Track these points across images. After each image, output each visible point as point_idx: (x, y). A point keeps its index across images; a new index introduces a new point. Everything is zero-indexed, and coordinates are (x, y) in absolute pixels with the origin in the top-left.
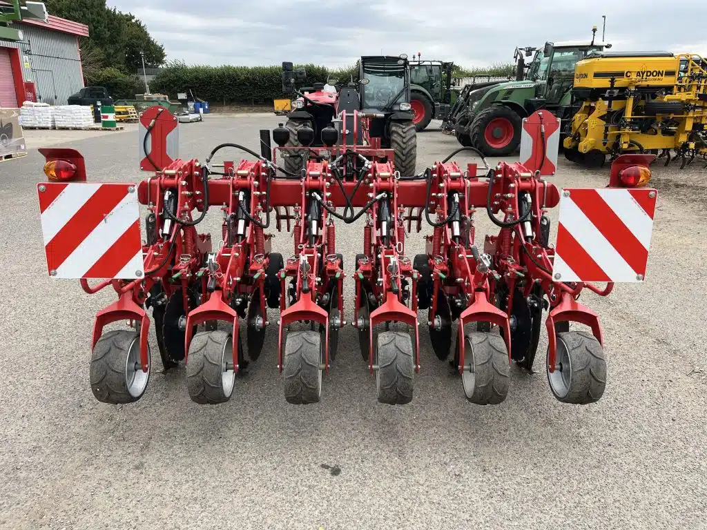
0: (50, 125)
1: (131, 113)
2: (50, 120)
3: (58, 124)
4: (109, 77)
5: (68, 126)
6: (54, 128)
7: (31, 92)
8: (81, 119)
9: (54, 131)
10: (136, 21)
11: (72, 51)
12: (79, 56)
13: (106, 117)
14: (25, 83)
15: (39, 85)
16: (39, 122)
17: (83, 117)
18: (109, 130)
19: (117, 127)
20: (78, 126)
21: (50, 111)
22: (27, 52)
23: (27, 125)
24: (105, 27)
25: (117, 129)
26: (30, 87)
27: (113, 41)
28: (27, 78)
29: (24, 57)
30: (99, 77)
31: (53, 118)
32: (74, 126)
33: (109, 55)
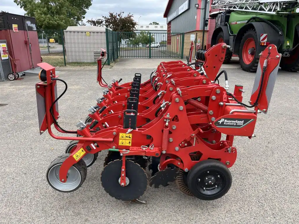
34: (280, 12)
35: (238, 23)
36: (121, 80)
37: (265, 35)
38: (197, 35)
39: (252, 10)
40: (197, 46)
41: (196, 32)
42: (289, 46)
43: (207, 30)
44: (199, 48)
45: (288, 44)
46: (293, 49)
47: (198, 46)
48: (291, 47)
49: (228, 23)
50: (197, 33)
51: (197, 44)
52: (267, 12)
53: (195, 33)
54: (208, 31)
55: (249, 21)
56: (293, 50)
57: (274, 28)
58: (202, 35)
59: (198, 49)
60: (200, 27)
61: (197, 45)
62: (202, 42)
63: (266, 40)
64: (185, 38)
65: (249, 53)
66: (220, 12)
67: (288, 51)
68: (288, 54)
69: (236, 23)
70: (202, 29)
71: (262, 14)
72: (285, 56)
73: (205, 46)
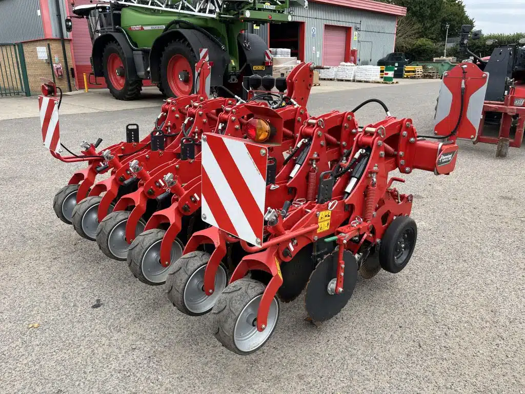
0: (352, 79)
1: (418, 72)
2: (353, 75)
3: (357, 78)
4: (420, 45)
5: (362, 80)
6: (354, 81)
7: (353, 56)
8: (371, 75)
9: (354, 83)
10: (459, 2)
11: (391, 27)
12: (396, 30)
13: (387, 74)
14: (352, 51)
15: (361, 52)
16: (346, 77)
17: (372, 74)
18: (387, 83)
19: (393, 81)
20: (368, 80)
21: (354, 69)
22: (357, 29)
23: (339, 78)
24: (428, 8)
25: (393, 83)
26: (354, 53)
27: (432, 17)
28: (353, 47)
29: (355, 32)
30: (414, 45)
31: (355, 74)
32: (365, 80)
33: (426, 28)
34: (222, 14)
35: (146, 28)
36: (100, 141)
37: (204, 51)
38: (51, 47)
39: (166, 7)
40: (55, 70)
41: (46, 41)
42: (235, 67)
43: (69, 38)
44: (60, 74)
45: (233, 64)
46: (240, 71)
47: (57, 69)
48: (238, 68)
49: (123, 28)
50: (49, 45)
51: (54, 65)
52: (196, 13)
53: (46, 43)
54: (70, 40)
55: (168, 26)
56: (241, 73)
57: (212, 40)
58: (62, 48)
59: (59, 76)
60: (53, 32)
61: (55, 68)
62: (63, 60)
63: (207, 59)
64: (26, 54)
65: (181, 79)
66: (98, 5)
67: (235, 75)
68: (236, 79)
69: (142, 29)
70: (58, 37)
71: (186, 16)
72: (233, 82)
73: (72, 69)
